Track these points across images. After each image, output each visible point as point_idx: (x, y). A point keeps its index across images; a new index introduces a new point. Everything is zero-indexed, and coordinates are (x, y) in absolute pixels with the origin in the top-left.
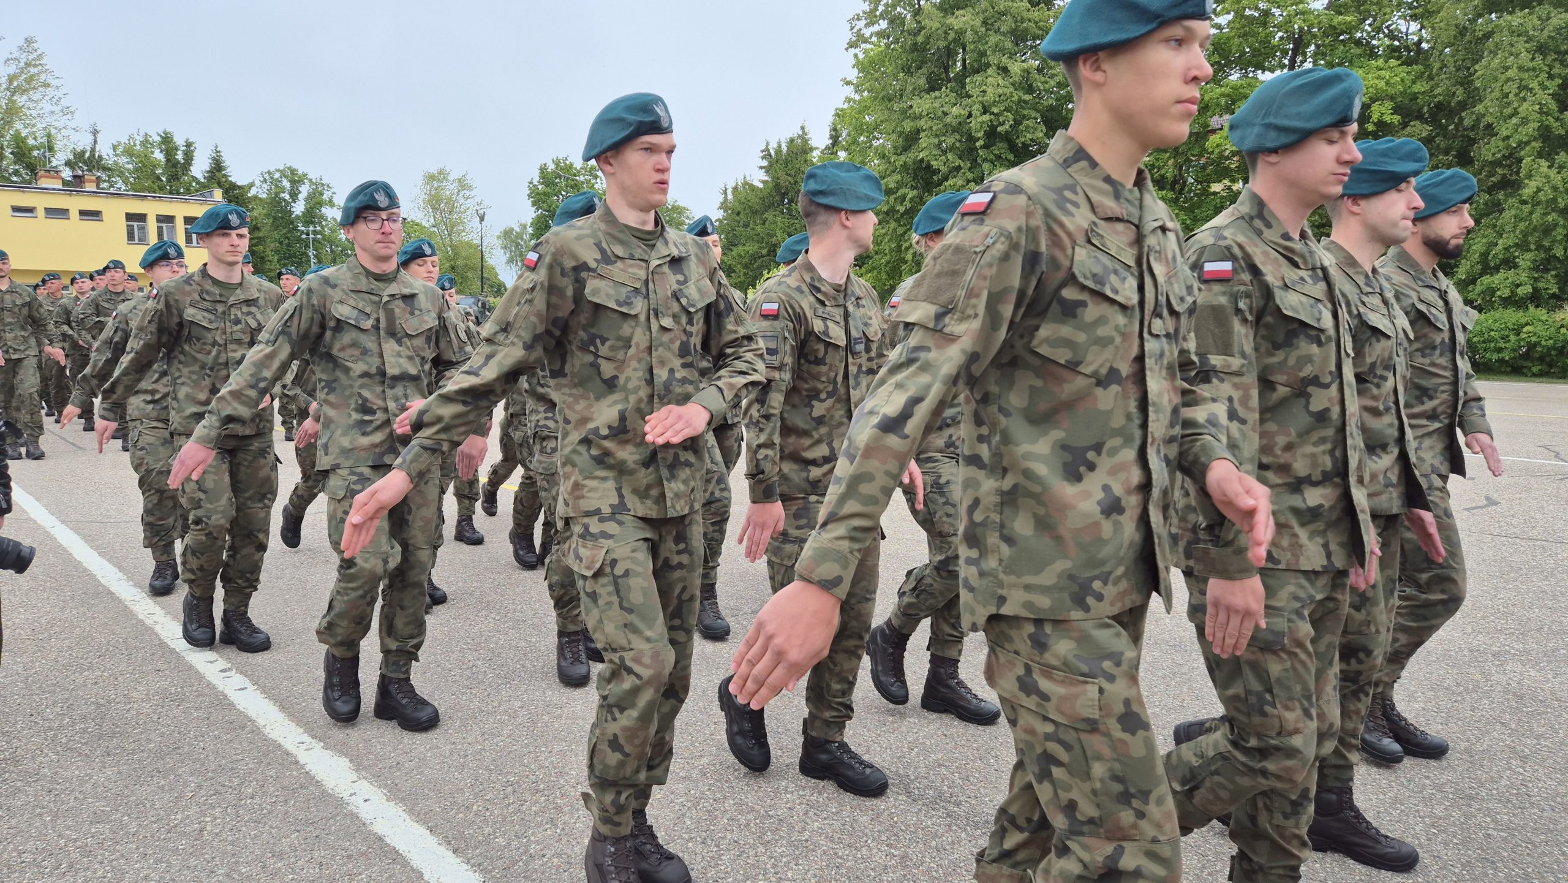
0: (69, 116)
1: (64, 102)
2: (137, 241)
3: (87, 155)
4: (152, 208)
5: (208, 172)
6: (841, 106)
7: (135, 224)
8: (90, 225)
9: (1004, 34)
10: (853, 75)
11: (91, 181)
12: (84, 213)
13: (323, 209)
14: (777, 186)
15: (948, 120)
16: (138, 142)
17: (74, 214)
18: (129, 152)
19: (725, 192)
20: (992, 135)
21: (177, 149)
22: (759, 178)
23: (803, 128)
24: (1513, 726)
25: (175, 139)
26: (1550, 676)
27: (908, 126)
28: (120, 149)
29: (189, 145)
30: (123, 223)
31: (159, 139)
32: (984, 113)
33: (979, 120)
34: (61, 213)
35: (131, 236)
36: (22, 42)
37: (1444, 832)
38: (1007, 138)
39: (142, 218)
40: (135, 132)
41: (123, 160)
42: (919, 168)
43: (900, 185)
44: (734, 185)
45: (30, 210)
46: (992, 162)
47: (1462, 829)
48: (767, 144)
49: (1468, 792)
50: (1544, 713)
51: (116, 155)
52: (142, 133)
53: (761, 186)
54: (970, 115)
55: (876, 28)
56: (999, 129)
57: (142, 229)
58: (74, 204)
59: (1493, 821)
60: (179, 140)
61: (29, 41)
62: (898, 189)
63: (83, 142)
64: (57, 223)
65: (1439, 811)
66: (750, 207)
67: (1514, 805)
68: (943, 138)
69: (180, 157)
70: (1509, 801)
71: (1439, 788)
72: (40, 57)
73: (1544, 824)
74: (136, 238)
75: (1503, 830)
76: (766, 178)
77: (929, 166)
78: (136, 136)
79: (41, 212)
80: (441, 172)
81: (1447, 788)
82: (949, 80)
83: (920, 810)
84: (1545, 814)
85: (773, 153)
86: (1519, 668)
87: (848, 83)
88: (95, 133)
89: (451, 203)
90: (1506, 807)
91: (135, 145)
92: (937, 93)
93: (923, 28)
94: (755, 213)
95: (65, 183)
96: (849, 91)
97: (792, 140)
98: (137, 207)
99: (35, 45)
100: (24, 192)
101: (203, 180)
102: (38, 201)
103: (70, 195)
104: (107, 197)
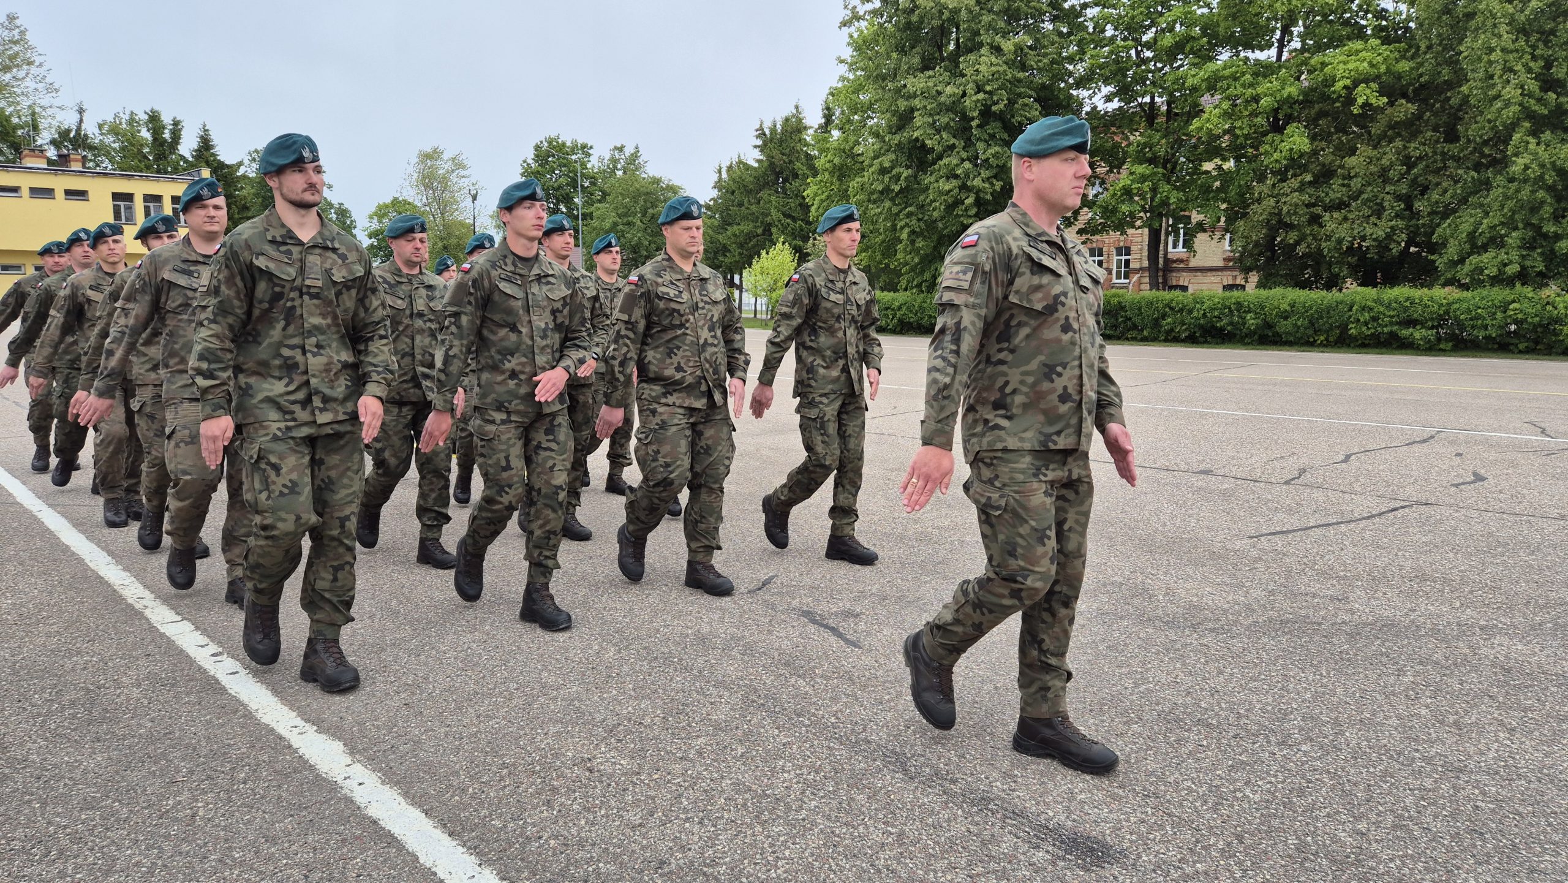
0: (54, 94)
1: (48, 80)
3: (72, 135)
4: (139, 188)
5: (196, 151)
6: (835, 85)
7: (122, 204)
8: (77, 205)
9: (997, 14)
10: (848, 53)
11: (77, 160)
12: (69, 193)
14: (772, 165)
15: (942, 99)
16: (124, 121)
17: (60, 194)
18: (114, 130)
19: (720, 172)
20: (986, 114)
21: (164, 128)
22: (753, 157)
23: (797, 107)
24: (1501, 699)
25: (162, 118)
26: (1536, 650)
27: (902, 104)
28: (106, 127)
29: (176, 123)
30: (109, 203)
31: (146, 117)
32: (978, 92)
33: (974, 98)
34: (48, 193)
37: (1433, 804)
38: (1000, 117)
39: (129, 197)
40: (120, 110)
41: (109, 139)
42: (914, 147)
43: (894, 164)
44: (728, 164)
45: (15, 190)
46: (985, 141)
47: (1451, 802)
48: (762, 123)
49: (1457, 764)
50: (1531, 686)
51: (102, 134)
52: (128, 112)
53: (756, 165)
54: (964, 94)
55: (869, 6)
56: (994, 108)
57: (129, 209)
58: (60, 183)
59: (1481, 793)
60: (167, 119)
61: (11, 18)
62: (892, 168)
63: (69, 120)
64: (42, 203)
65: (1428, 783)
66: (744, 186)
67: (1501, 777)
68: (937, 117)
69: (167, 135)
70: (1497, 773)
71: (1428, 761)
72: (22, 33)
73: (1530, 796)
75: (1491, 802)
76: (761, 157)
77: (924, 145)
78: (122, 115)
79: (25, 192)
80: (435, 151)
81: (1436, 761)
82: (943, 59)
83: (917, 788)
84: (1532, 786)
85: (767, 132)
86: (1506, 641)
87: (842, 61)
88: (81, 111)
89: (444, 182)
90: (1494, 779)
91: (121, 124)
92: (931, 73)
93: (917, 7)
94: (750, 192)
95: (50, 162)
96: (843, 69)
97: (787, 120)
98: (123, 186)
99: (18, 22)
100: (8, 171)
101: (191, 159)
102: (25, 181)
103: (56, 175)
104: (93, 176)
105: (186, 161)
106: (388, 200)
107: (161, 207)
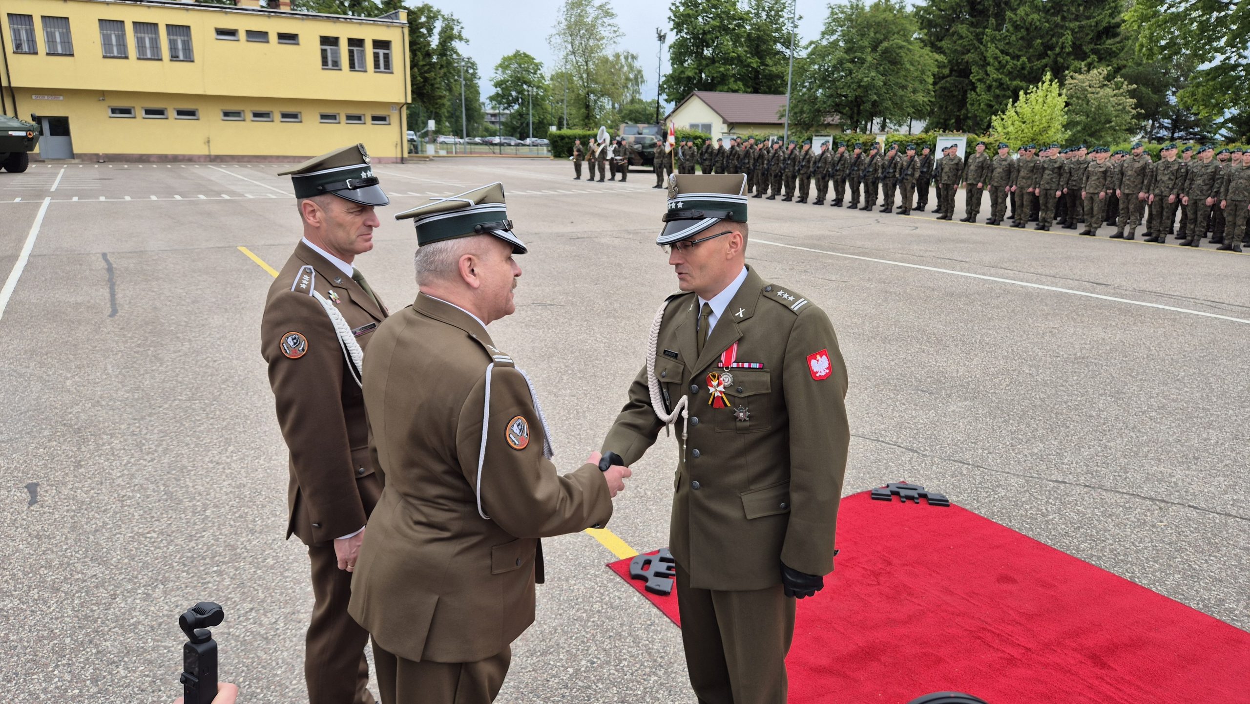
2: (330, 66)
4: (344, 31)
7: (329, 49)
8: (288, 49)
11: (285, 4)
12: (283, 37)
13: (453, 43)
17: (273, 37)
30: (317, 47)
34: (262, 36)
35: (325, 62)
39: (336, 41)
45: (232, 33)
57: (336, 54)
58: (274, 26)
64: (257, 47)
74: (330, 63)
79: (242, 35)
89: (591, 32)
98: (330, 29)
100: (226, 13)
101: (381, 6)
102: (241, 24)
103: (269, 17)
104: (303, 19)
105: (377, 8)
106: (511, 53)
107: (365, 52)
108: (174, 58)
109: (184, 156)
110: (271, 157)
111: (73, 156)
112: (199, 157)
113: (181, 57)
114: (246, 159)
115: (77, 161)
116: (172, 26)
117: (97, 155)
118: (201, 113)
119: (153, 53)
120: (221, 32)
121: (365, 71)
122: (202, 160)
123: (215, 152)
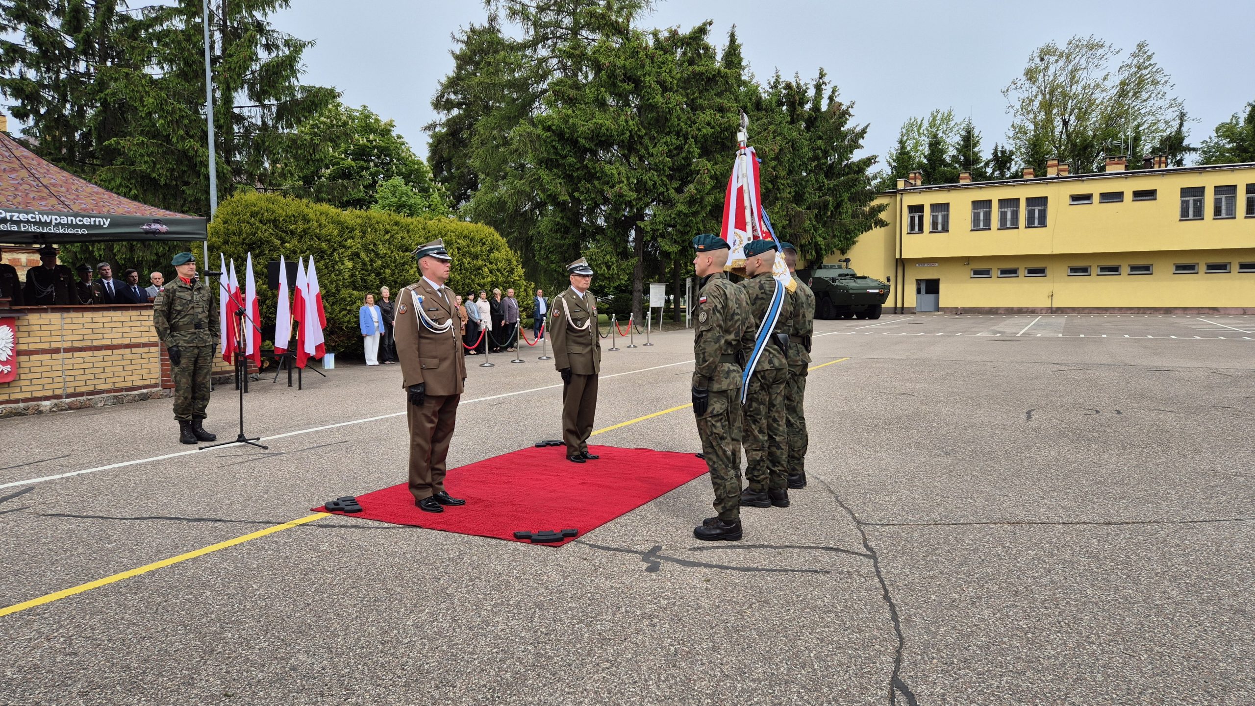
2: (1191, 217)
4: (1211, 180)
7: (1191, 199)
8: (1145, 205)
11: (1159, 162)
12: (1139, 195)
17: (1128, 196)
30: (1177, 199)
34: (1117, 197)
35: (1184, 214)
36: (1134, 49)
39: (1201, 191)
45: (1088, 197)
57: (1199, 203)
58: (1128, 186)
61: (1141, 46)
64: (1111, 207)
72: (1149, 58)
74: (1191, 213)
79: (1096, 198)
91: (1237, 124)
95: (1127, 168)
98: (1196, 181)
99: (1146, 48)
100: (1083, 181)
102: (1096, 188)
103: (1126, 178)
104: (1163, 175)
107: (1235, 197)
108: (1030, 224)
109: (1028, 308)
110: (1114, 308)
111: (938, 309)
112: (1042, 309)
113: (1036, 224)
114: (1086, 311)
115: (940, 313)
116: (1032, 198)
117: (957, 308)
118: (1048, 272)
119: (1012, 224)
120: (1075, 198)
121: (1235, 218)
122: (1044, 312)
123: (1055, 305)
